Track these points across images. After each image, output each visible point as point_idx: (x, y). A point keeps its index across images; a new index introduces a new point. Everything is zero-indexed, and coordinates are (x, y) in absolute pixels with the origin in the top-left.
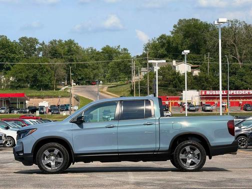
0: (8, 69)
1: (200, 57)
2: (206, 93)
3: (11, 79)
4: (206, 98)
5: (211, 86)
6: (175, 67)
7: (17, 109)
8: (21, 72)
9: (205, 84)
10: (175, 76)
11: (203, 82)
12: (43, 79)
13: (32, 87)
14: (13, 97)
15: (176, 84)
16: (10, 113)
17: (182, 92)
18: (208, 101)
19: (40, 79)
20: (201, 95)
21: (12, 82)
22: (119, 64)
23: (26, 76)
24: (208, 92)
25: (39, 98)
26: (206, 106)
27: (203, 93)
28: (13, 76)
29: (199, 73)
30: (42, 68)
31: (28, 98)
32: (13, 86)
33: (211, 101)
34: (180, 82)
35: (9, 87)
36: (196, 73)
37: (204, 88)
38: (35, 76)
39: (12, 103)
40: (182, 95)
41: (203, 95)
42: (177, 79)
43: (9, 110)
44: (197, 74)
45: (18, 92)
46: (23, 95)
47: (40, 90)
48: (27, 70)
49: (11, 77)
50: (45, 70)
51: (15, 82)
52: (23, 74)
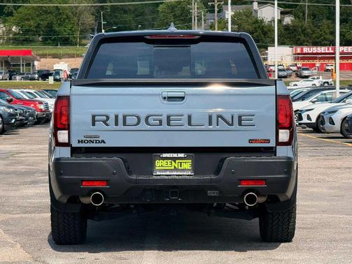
0: (10, 14)
2: (302, 50)
3: (14, 29)
4: (303, 59)
5: (310, 41)
6: (256, 12)
7: (21, 74)
8: (28, 20)
9: (302, 38)
10: (257, 25)
11: (299, 35)
13: (45, 42)
14: (15, 56)
15: (258, 36)
16: (10, 79)
17: (267, 49)
18: (306, 62)
19: (57, 29)
20: (296, 54)
21: (15, 34)
22: (173, 8)
23: (36, 25)
24: (306, 50)
25: (54, 58)
26: (303, 69)
27: (299, 50)
28: (17, 25)
29: (292, 21)
30: (60, 14)
31: (38, 57)
32: (16, 40)
33: (311, 62)
34: (264, 34)
35: (12, 41)
36: (288, 20)
37: (300, 43)
38: (50, 26)
39: (14, 65)
40: (267, 54)
41: (299, 54)
42: (259, 31)
43: (8, 75)
44: (290, 23)
45: (24, 48)
46: (29, 53)
47: (57, 45)
48: (38, 16)
49: (14, 27)
50: (65, 16)
51: (19, 33)
52: (32, 22)
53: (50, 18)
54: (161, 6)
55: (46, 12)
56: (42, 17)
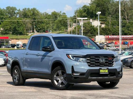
1: (106, 18)
4: (109, 40)
5: (111, 33)
6: (91, 23)
7: (4, 46)
8: (7, 26)
9: (108, 32)
10: (92, 28)
11: (107, 31)
12: (19, 29)
13: (13, 34)
14: (2, 39)
15: (92, 32)
17: (95, 36)
18: (110, 41)
19: (18, 29)
22: (61, 21)
23: (10, 27)
24: (110, 37)
25: (16, 40)
26: (109, 44)
27: (107, 37)
30: (19, 23)
31: (11, 39)
32: (2, 33)
33: (112, 41)
34: (94, 31)
35: (0, 33)
36: (103, 26)
37: (107, 34)
38: (15, 28)
39: (2, 42)
40: (95, 38)
41: (107, 38)
42: (92, 30)
44: (104, 27)
45: (5, 36)
46: (7, 38)
47: (18, 35)
48: (10, 24)
49: (2, 28)
50: (20, 24)
51: (3, 31)
52: (8, 27)
53: (15, 25)
54: (56, 20)
55: (13, 23)
56: (12, 25)
